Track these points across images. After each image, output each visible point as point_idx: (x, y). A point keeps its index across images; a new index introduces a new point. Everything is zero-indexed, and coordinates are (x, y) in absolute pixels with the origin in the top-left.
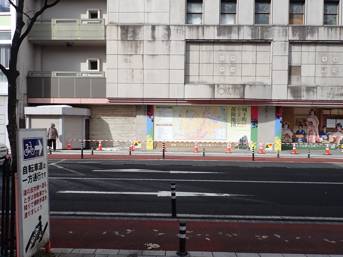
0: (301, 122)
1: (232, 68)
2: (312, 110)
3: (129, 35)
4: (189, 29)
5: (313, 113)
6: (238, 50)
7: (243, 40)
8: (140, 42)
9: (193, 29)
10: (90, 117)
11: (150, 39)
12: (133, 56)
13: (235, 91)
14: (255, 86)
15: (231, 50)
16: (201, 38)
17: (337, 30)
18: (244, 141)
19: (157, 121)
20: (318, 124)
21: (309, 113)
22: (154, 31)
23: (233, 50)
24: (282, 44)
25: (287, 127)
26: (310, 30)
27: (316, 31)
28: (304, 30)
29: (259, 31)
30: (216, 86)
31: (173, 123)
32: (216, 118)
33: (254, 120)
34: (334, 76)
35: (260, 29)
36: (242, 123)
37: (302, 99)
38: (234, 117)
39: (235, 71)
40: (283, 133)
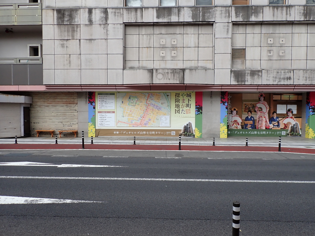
0: (250, 108)
1: (173, 52)
2: (261, 96)
3: (66, 19)
4: (127, 12)
5: (262, 99)
6: (179, 33)
7: (184, 22)
8: (77, 26)
9: (131, 12)
10: (31, 104)
11: (87, 23)
12: (70, 40)
13: (174, 76)
14: (196, 70)
15: (172, 33)
16: (139, 20)
17: (283, 10)
18: (188, 128)
19: (99, 108)
20: (268, 110)
21: (258, 99)
22: (91, 14)
23: (174, 33)
24: (225, 26)
25: (236, 113)
26: (254, 10)
27: (260, 11)
28: (248, 11)
29: (200, 12)
30: (154, 71)
31: (115, 111)
32: (159, 104)
33: (199, 106)
34: (281, 58)
35: (201, 10)
36: (186, 110)
37: (246, 83)
38: (178, 103)
39: (176, 55)
40: (231, 120)
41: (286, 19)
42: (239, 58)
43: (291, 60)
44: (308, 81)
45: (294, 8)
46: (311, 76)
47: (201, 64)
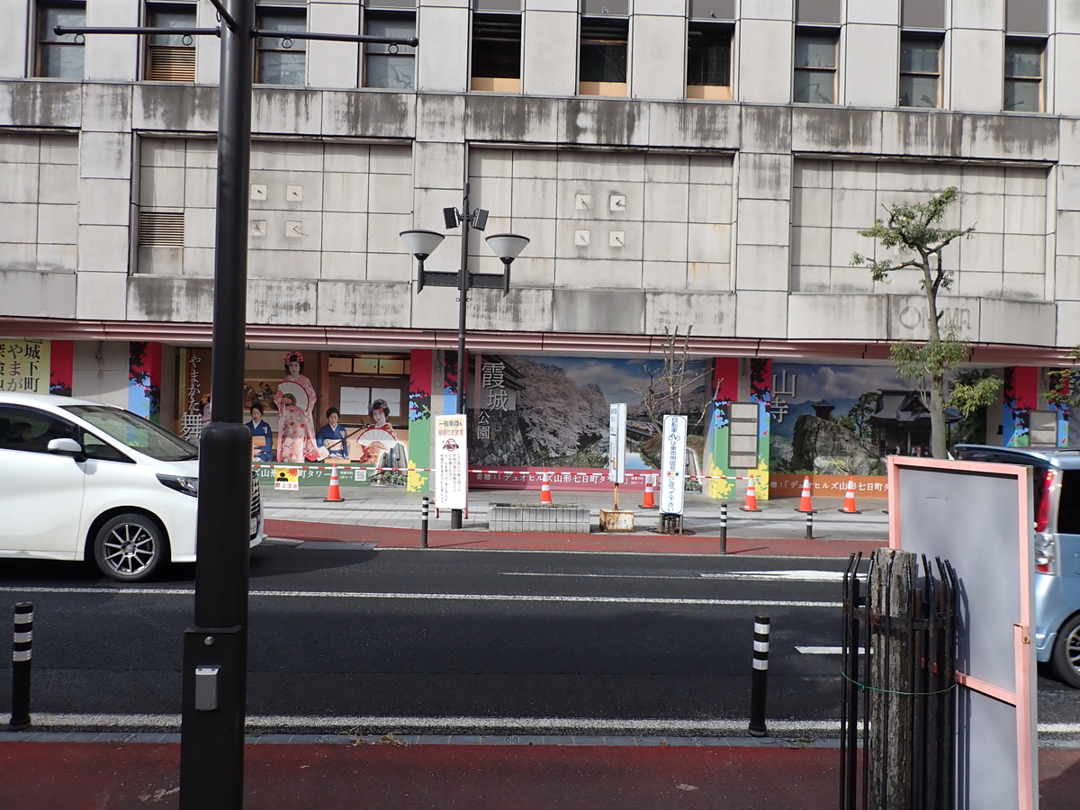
0: (257, 396)
2: (293, 358)
5: (296, 368)
17: (286, 101)
20: (314, 402)
21: (283, 368)
24: (110, 143)
26: (200, 98)
28: (181, 100)
29: (35, 98)
33: (60, 387)
34: (290, 247)
35: (41, 92)
37: (175, 318)
41: (296, 130)
42: (165, 239)
43: (322, 251)
44: (359, 316)
45: (319, 96)
46: (368, 302)
47: (45, 256)
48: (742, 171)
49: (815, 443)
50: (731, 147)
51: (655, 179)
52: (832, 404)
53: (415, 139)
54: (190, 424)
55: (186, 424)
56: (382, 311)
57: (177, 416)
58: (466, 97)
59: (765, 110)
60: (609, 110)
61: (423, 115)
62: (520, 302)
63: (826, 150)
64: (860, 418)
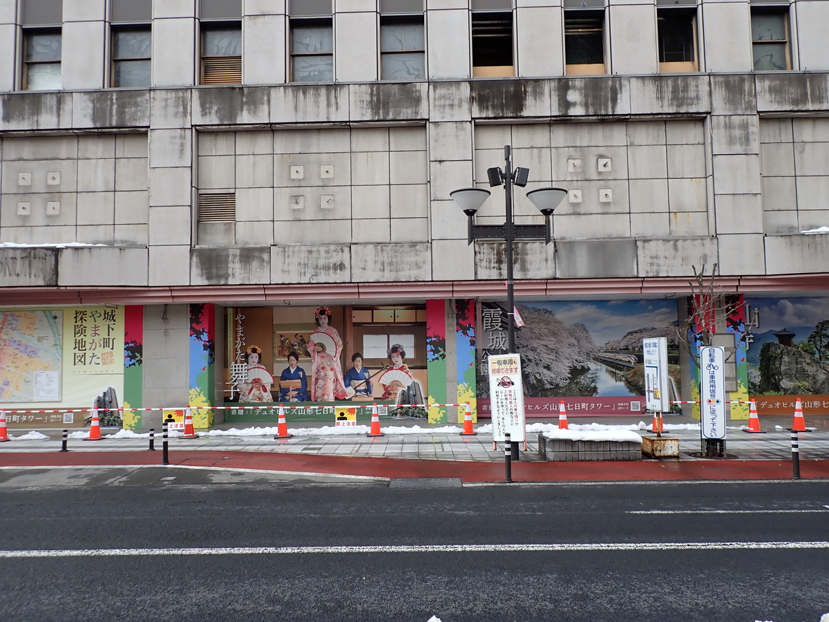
0: (293, 345)
1: (51, 205)
2: (322, 312)
5: (324, 320)
6: (66, 157)
7: (72, 129)
13: (30, 265)
14: (90, 252)
15: (49, 156)
17: (319, 95)
18: (107, 403)
20: (341, 349)
21: (314, 321)
23: (54, 156)
24: (174, 138)
25: (257, 360)
26: (247, 97)
27: (263, 99)
28: (231, 100)
29: (112, 104)
32: (33, 342)
33: (132, 345)
34: (324, 217)
35: (116, 99)
36: (102, 354)
37: (231, 281)
38: (82, 336)
39: (58, 213)
40: (246, 378)
41: (328, 118)
42: (219, 216)
43: (352, 219)
44: (387, 272)
45: (346, 89)
46: (394, 260)
47: (121, 234)
48: (715, 131)
49: (780, 367)
50: (703, 111)
51: (636, 143)
52: (793, 332)
53: (428, 120)
54: (237, 372)
55: (234, 372)
56: (406, 267)
57: (226, 365)
58: (471, 83)
59: (731, 78)
60: (594, 87)
61: (435, 99)
62: (527, 254)
63: (788, 109)
64: (819, 343)
